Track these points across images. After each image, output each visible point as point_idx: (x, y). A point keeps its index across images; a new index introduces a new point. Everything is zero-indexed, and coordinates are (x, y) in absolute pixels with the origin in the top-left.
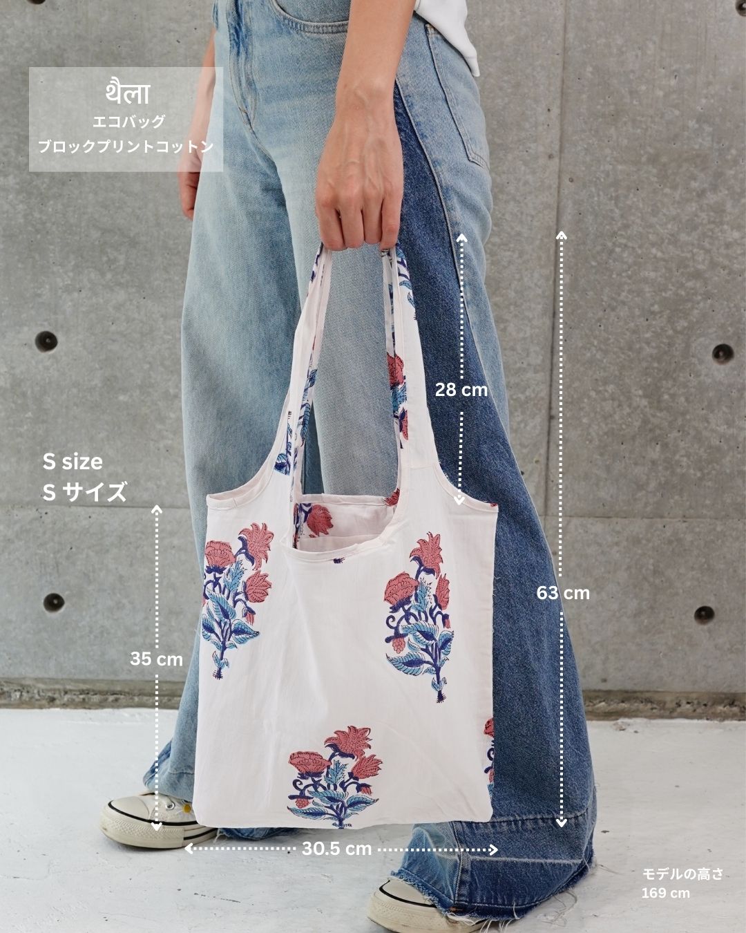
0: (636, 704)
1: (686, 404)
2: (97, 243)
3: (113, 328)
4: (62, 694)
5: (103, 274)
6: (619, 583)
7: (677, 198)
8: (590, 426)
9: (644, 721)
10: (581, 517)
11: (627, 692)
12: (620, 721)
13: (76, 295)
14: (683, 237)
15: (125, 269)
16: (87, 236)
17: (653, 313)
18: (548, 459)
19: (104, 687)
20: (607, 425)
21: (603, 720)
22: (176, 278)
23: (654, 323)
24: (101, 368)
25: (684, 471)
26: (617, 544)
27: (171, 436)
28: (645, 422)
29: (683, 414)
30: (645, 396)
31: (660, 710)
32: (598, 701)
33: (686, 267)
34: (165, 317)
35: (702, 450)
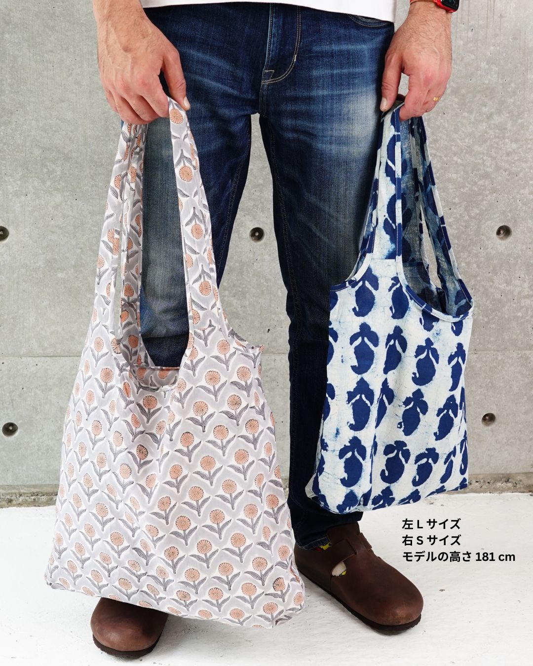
1: (477, 269)
2: (39, 158)
3: (53, 222)
4: (18, 496)
5: (44, 182)
7: (473, 120)
13: (23, 198)
14: (477, 148)
15: (61, 177)
16: (31, 153)
17: (454, 204)
22: (100, 184)
23: (455, 211)
24: (44, 253)
29: (475, 277)
33: (478, 170)
34: (92, 213)
35: (488, 302)
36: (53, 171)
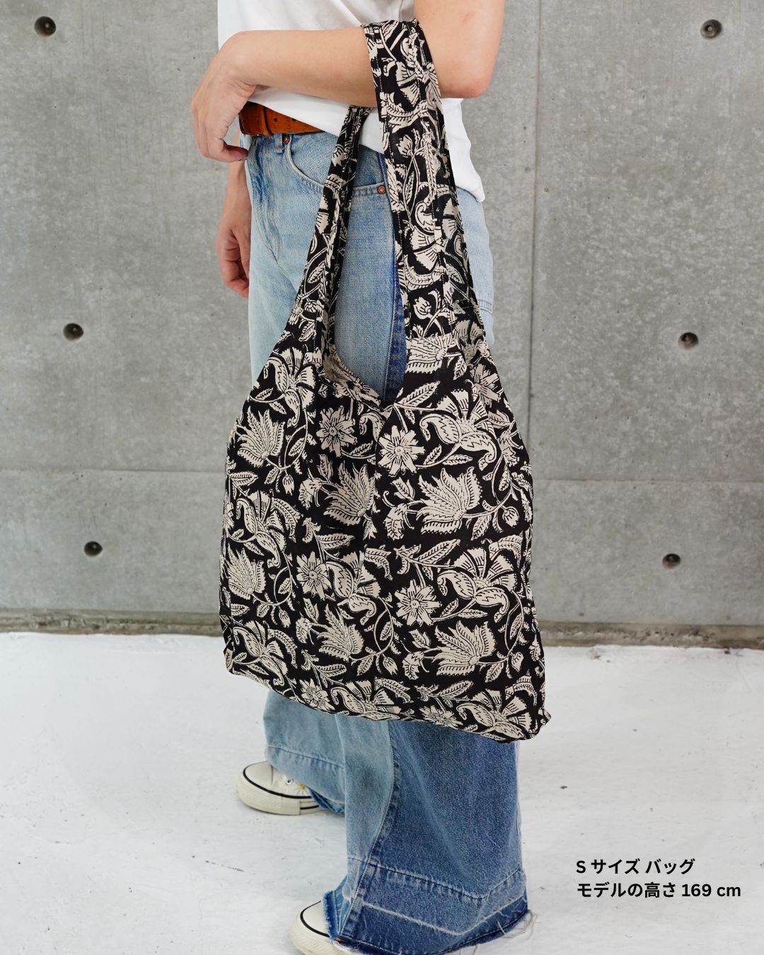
0: (610, 634)
1: (654, 384)
2: (114, 247)
3: (133, 320)
4: (105, 622)
5: (121, 274)
6: (594, 535)
7: (646, 205)
8: (566, 402)
9: (618, 647)
10: (560, 479)
11: (602, 624)
12: (597, 647)
13: (97, 292)
14: (651, 240)
15: (140, 270)
16: (104, 241)
17: (624, 306)
18: (528, 431)
19: (141, 617)
20: (582, 402)
21: (581, 646)
22: (188, 278)
23: (624, 314)
24: (124, 355)
25: (653, 441)
26: (592, 502)
27: (189, 412)
28: (617, 399)
29: (652, 393)
30: (617, 377)
31: (632, 638)
32: (576, 631)
33: (654, 266)
35: (669, 423)
36: (131, 263)
